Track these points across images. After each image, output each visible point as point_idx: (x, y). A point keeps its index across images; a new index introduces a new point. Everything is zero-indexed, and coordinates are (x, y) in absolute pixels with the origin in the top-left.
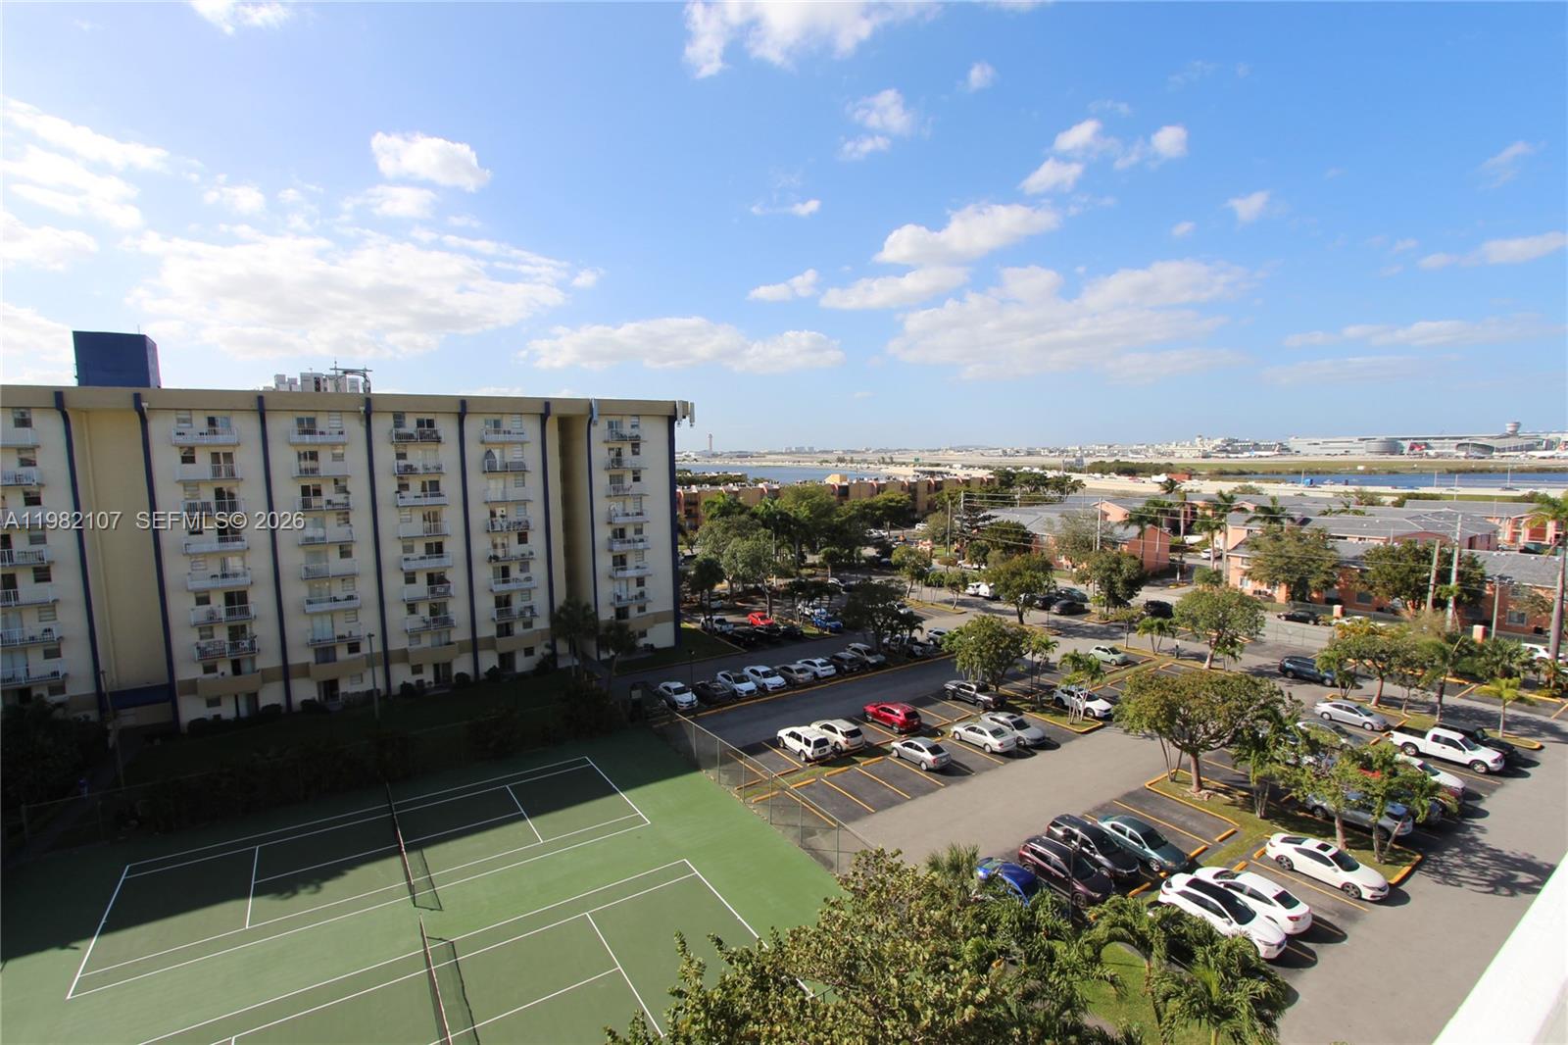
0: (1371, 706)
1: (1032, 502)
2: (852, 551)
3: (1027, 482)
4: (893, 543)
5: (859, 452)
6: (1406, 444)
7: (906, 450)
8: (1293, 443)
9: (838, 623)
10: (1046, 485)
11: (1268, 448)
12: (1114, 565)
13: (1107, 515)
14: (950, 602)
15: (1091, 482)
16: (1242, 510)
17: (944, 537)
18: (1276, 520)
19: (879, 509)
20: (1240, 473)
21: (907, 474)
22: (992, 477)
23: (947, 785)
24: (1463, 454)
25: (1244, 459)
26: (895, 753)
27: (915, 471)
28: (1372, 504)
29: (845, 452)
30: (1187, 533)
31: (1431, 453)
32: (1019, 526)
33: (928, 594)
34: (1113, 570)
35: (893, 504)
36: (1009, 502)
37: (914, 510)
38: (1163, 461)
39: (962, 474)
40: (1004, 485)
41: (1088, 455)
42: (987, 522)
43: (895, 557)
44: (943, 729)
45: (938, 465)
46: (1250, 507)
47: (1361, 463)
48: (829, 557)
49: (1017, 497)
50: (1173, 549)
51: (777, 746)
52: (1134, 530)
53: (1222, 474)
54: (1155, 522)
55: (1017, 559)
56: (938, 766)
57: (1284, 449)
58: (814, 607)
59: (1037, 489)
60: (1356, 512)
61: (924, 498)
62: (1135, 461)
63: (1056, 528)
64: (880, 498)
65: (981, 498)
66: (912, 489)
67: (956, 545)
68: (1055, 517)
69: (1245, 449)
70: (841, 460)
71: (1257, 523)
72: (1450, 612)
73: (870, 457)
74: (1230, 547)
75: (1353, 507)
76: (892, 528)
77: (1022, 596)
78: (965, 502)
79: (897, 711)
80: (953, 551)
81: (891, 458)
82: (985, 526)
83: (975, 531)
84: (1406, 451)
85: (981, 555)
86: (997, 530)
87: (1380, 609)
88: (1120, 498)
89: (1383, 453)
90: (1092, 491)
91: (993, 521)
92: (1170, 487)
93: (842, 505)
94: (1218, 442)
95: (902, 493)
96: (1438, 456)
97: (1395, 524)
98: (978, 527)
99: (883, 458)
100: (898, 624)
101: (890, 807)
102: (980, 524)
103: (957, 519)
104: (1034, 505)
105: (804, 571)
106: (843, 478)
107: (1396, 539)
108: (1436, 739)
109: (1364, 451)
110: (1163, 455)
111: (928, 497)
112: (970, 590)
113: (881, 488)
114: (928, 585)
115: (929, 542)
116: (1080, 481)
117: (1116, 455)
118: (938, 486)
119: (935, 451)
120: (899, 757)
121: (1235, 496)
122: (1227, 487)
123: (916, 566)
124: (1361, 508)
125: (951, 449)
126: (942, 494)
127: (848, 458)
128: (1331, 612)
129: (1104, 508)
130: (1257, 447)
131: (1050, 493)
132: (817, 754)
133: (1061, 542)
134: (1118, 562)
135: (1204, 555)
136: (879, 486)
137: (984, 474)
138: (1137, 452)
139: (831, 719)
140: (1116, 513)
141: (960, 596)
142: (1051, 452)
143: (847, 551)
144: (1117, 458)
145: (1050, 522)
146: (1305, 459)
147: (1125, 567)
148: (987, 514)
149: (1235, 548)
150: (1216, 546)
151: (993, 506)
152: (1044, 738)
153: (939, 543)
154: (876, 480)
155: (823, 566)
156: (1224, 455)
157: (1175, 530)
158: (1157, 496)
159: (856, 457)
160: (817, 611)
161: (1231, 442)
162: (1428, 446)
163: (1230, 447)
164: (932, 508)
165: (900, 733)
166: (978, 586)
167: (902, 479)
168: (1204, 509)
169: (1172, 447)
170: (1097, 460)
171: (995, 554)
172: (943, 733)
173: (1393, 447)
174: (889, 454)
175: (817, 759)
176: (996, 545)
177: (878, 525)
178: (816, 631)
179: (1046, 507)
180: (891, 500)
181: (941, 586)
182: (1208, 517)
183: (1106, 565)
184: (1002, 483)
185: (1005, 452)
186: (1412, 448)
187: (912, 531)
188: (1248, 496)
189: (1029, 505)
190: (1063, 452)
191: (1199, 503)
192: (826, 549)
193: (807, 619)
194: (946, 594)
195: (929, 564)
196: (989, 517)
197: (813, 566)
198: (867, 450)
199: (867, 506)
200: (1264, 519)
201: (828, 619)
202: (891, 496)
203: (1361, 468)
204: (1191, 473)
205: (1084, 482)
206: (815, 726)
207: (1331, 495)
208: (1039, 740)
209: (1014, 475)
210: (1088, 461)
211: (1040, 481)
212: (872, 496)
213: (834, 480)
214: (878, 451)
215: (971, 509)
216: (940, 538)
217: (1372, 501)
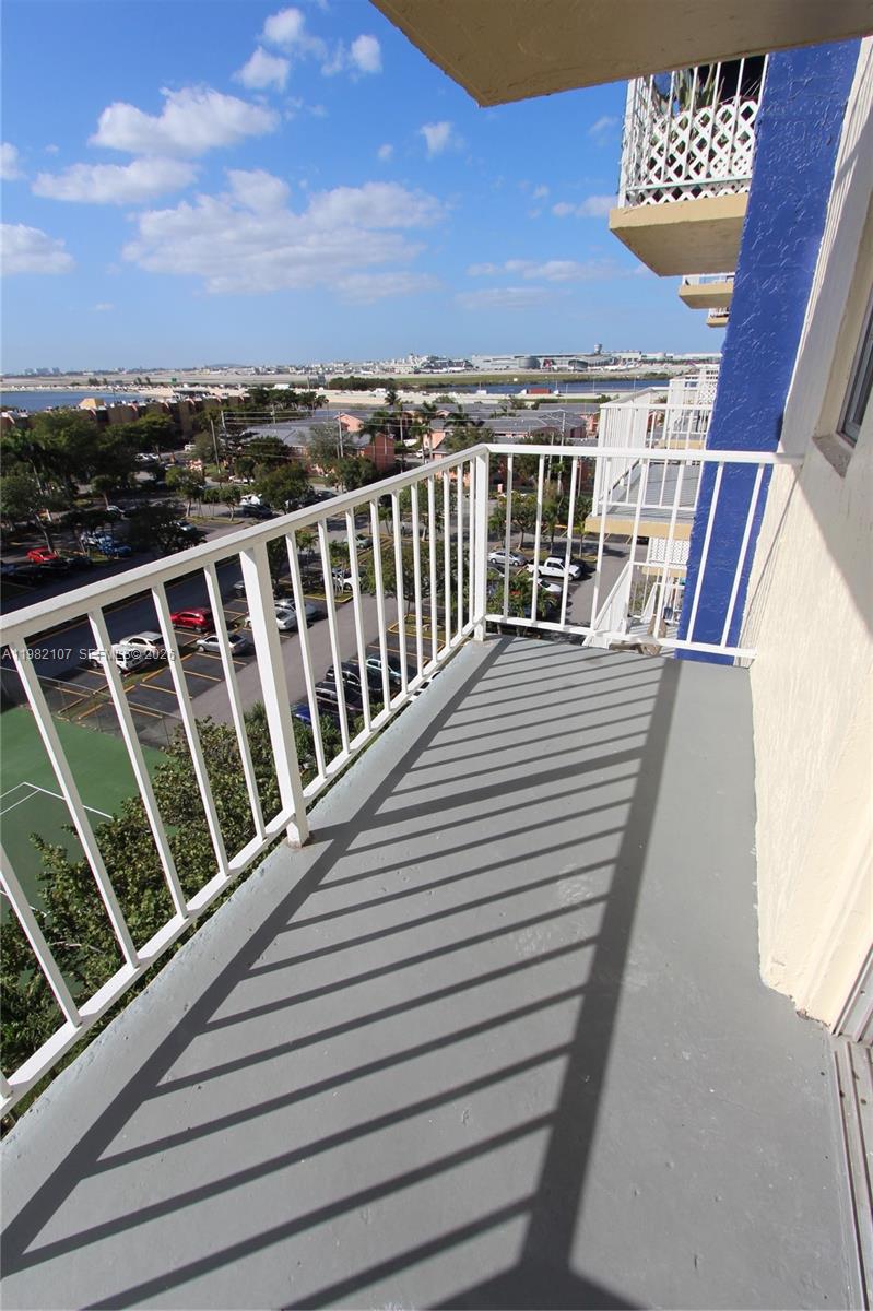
0: (518, 550)
1: (285, 417)
2: (125, 478)
3: (279, 399)
4: (164, 465)
5: (111, 373)
6: (541, 361)
7: (161, 369)
8: (475, 361)
9: (126, 547)
10: (296, 402)
11: (459, 365)
12: (355, 469)
13: (347, 426)
14: (228, 515)
15: (333, 397)
16: (442, 417)
17: (212, 456)
18: (463, 424)
19: (143, 432)
20: (441, 386)
21: (166, 395)
22: (248, 395)
23: (248, 663)
24: (572, 368)
25: (443, 373)
26: (201, 649)
27: (175, 392)
28: (520, 408)
29: (96, 373)
30: (406, 437)
31: (555, 367)
32: (276, 442)
33: (208, 510)
34: (354, 473)
35: (158, 427)
36: (265, 420)
37: (180, 432)
38: (386, 376)
39: (219, 393)
40: (261, 401)
41: (329, 372)
42: (249, 439)
43: (169, 479)
44: (239, 621)
45: (195, 385)
46: (446, 413)
47: (516, 376)
48: (102, 486)
49: (272, 413)
50: (397, 451)
51: (91, 667)
52: (367, 438)
53: (428, 387)
54: (383, 430)
55: (279, 471)
56: (238, 650)
57: (469, 365)
58: (98, 536)
59: (288, 406)
60: (510, 415)
61: (188, 419)
62: (365, 377)
63: (308, 441)
64: (143, 421)
65: (242, 416)
66: (173, 410)
67: (225, 463)
68: (306, 430)
69: (443, 365)
70: (93, 382)
71: (451, 426)
72: (559, 481)
73: (124, 377)
74: (434, 447)
75: (509, 411)
76: (162, 451)
77: (287, 502)
78: (226, 421)
79: (197, 615)
80: (223, 468)
81: (148, 379)
82: (247, 443)
83: (240, 448)
84: (541, 366)
85: (247, 469)
86: (259, 446)
87: (524, 485)
88: (356, 410)
89: (528, 368)
90: (334, 405)
91: (254, 437)
92: (392, 399)
93: (104, 431)
94: (425, 359)
95: (163, 415)
96: (559, 369)
97: (532, 422)
98: (240, 445)
99: (139, 379)
100: (183, 540)
101: (205, 690)
102: (243, 441)
103: (222, 437)
104: (286, 420)
105: (79, 503)
106: (99, 402)
107: (532, 434)
108: (549, 565)
109: (517, 367)
110: (386, 371)
111: (192, 418)
112: (244, 502)
113: (142, 411)
114: (206, 502)
115: (199, 462)
116: (324, 397)
117: (350, 372)
118: (199, 407)
119: (190, 370)
120: (206, 651)
121: (437, 405)
122: (431, 398)
123: (191, 486)
124: (513, 411)
125: (207, 368)
126: (205, 415)
127: (100, 379)
128: (497, 489)
129: (344, 420)
130: (451, 364)
131: (300, 409)
132: (131, 665)
133: (313, 452)
134: (357, 465)
135: (419, 455)
136: (140, 409)
137: (241, 393)
138: (367, 369)
139: (138, 633)
140: (354, 425)
141: (236, 509)
142: (297, 370)
143: (119, 478)
144: (352, 374)
145: (301, 435)
146: (482, 373)
147: (363, 470)
148: (248, 431)
149: (437, 447)
150: (426, 447)
151: (253, 424)
152: (316, 612)
153: (208, 462)
154: (135, 402)
155: (95, 495)
156: (429, 371)
157: (398, 437)
158: (382, 408)
159: (110, 378)
160: (101, 540)
161: (433, 359)
162: (554, 363)
163: (433, 364)
164: (197, 429)
165: (203, 632)
166: (250, 498)
167: (162, 401)
168: (416, 417)
169: (393, 364)
170: (336, 377)
171: (260, 467)
172: (239, 625)
173: (534, 363)
174: (145, 375)
175: (131, 670)
176: (259, 460)
177: (147, 450)
178: (104, 558)
179: (298, 422)
180: (155, 423)
181: (217, 502)
182: (419, 424)
183: (348, 469)
184: (258, 401)
185: (257, 370)
186: (545, 364)
187: (182, 452)
188: (446, 405)
189: (282, 421)
190: (308, 369)
191: (411, 412)
192: (96, 478)
193: (94, 548)
194: (223, 508)
195: (203, 483)
196: (251, 435)
197: (87, 496)
198: (120, 370)
199: (131, 430)
200: (455, 423)
201: (115, 546)
202: (153, 419)
203: (515, 380)
204: (407, 387)
205: (327, 397)
206: (124, 643)
207: (496, 402)
208: (313, 614)
209: (267, 393)
210: (329, 378)
211: (289, 398)
212: (134, 419)
213: (88, 405)
214: (130, 372)
215: (232, 428)
216: (209, 457)
217: (520, 405)
